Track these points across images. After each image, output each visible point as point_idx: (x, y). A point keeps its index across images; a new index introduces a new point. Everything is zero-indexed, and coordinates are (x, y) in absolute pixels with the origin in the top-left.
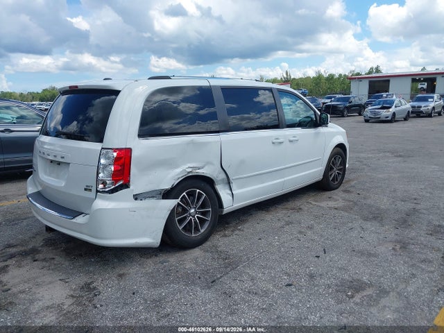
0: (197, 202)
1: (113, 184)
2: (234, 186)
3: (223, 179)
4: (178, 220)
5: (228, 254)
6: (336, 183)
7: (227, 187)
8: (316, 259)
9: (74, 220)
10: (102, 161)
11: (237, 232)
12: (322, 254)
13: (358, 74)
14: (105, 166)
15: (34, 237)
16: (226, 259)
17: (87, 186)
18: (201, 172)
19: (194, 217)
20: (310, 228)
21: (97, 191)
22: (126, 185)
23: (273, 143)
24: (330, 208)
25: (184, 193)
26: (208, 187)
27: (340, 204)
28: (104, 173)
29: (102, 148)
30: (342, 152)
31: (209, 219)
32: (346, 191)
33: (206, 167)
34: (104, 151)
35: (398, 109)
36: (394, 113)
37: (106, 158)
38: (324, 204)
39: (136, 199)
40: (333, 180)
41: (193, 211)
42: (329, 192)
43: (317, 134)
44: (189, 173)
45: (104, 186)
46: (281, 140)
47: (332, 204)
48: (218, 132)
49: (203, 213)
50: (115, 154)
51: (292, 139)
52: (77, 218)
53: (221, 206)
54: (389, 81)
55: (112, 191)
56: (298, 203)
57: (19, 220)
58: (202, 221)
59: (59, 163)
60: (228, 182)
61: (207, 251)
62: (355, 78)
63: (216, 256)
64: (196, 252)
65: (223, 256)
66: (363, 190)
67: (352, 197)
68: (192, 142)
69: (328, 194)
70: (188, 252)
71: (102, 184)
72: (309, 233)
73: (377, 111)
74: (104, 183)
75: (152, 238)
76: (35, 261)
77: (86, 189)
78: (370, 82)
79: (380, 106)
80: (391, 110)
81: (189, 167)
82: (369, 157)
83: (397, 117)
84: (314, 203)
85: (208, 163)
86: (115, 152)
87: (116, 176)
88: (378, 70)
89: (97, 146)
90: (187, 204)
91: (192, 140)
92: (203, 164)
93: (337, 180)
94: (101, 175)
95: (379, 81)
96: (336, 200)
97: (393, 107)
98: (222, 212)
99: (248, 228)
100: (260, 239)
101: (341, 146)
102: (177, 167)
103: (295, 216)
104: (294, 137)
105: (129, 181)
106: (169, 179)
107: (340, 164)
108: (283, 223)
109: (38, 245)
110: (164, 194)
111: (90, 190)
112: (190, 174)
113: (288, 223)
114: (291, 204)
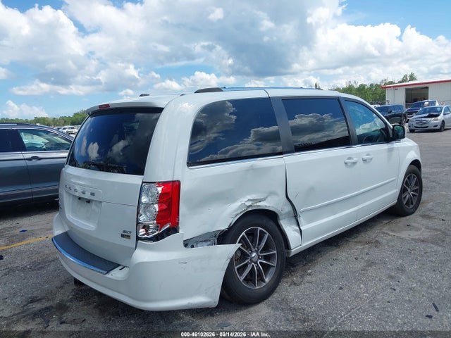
0: (259, 244)
1: (157, 228)
2: (301, 220)
3: (289, 213)
4: (238, 269)
5: (305, 312)
6: (411, 206)
7: (294, 220)
8: (428, 319)
9: (109, 276)
10: (144, 199)
11: (308, 278)
12: (432, 311)
13: (391, 83)
14: (147, 205)
15: (62, 287)
16: (304, 321)
17: (124, 231)
18: (263, 205)
19: (256, 263)
20: (401, 269)
21: (138, 238)
22: (174, 230)
23: (346, 164)
24: (416, 240)
25: (243, 233)
26: (272, 224)
27: (425, 234)
28: (146, 214)
29: (143, 182)
30: (417, 170)
31: (275, 264)
32: (424, 216)
33: (269, 198)
34: (146, 186)
35: (447, 116)
36: (443, 121)
37: (148, 195)
38: (405, 234)
39: (186, 245)
40: (407, 203)
41: (254, 255)
42: (404, 218)
43: (391, 150)
44: (249, 207)
45: (147, 231)
46: (355, 160)
47: (414, 234)
48: (281, 153)
49: (266, 258)
50: (160, 189)
51: (365, 157)
52: (113, 272)
53: (287, 246)
54: (427, 88)
55: (157, 238)
56: (372, 234)
57: (46, 262)
58: (267, 268)
59: (89, 201)
60: (295, 216)
61: (277, 308)
62: (390, 87)
63: (290, 317)
64: (262, 310)
65: (299, 316)
66: (447, 214)
67: (435, 223)
68: (252, 169)
69: (403, 220)
70: (252, 309)
71: (143, 228)
72: (403, 278)
73: (423, 119)
74: (146, 227)
75: (208, 296)
76: (62, 323)
77: (123, 236)
78: (407, 90)
79: (427, 115)
80: (439, 118)
81: (249, 200)
82: (433, 172)
83: (447, 125)
84: (391, 233)
85: (272, 193)
86: (159, 186)
87: (161, 218)
88: (412, 78)
89: (136, 180)
90: (248, 247)
91: (252, 166)
92: (266, 195)
93: (412, 203)
94: (142, 218)
95: (416, 89)
96: (418, 229)
97: (442, 115)
98: (289, 253)
99: (320, 272)
100: (341, 288)
101: (416, 163)
102: (234, 200)
103: (376, 253)
104: (368, 155)
105: (178, 224)
106: (225, 216)
107: (415, 185)
108: (363, 264)
109: (66, 298)
110: (219, 236)
111: (129, 237)
112: (250, 209)
113: (371, 264)
114: (364, 236)
